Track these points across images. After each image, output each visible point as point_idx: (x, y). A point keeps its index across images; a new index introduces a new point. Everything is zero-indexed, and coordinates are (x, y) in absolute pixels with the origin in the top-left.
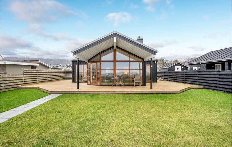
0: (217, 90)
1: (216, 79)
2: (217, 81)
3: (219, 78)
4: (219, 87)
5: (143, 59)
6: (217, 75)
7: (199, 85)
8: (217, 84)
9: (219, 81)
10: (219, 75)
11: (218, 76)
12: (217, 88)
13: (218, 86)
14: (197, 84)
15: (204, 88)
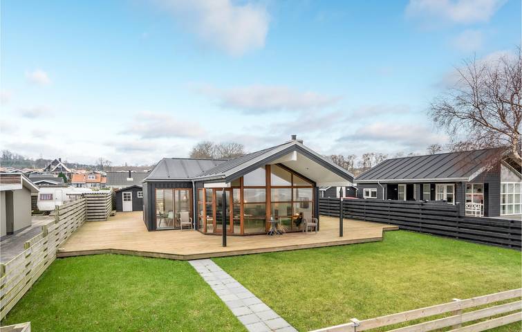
0: (419, 231)
1: (418, 216)
2: (419, 218)
3: (422, 214)
4: (422, 228)
5: (314, 184)
6: (418, 209)
7: (391, 224)
8: (419, 223)
9: (423, 219)
10: (422, 209)
11: (420, 211)
12: (419, 229)
13: (420, 225)
14: (387, 223)
15: (400, 229)
